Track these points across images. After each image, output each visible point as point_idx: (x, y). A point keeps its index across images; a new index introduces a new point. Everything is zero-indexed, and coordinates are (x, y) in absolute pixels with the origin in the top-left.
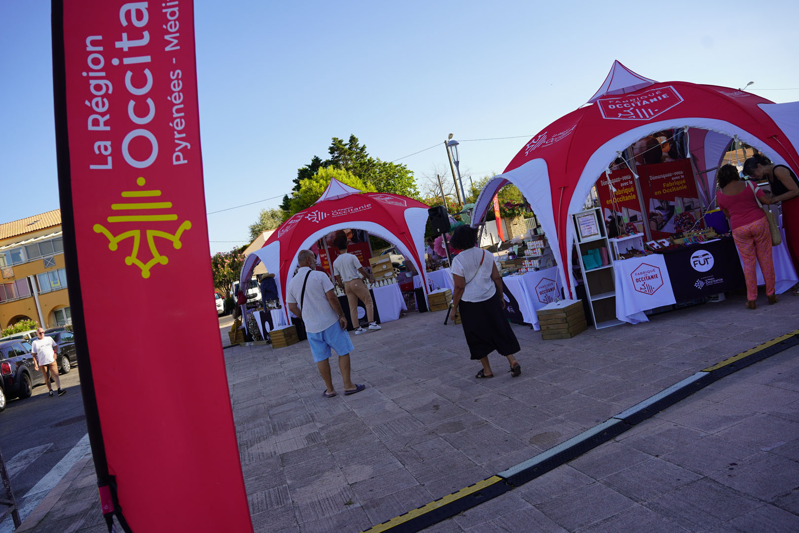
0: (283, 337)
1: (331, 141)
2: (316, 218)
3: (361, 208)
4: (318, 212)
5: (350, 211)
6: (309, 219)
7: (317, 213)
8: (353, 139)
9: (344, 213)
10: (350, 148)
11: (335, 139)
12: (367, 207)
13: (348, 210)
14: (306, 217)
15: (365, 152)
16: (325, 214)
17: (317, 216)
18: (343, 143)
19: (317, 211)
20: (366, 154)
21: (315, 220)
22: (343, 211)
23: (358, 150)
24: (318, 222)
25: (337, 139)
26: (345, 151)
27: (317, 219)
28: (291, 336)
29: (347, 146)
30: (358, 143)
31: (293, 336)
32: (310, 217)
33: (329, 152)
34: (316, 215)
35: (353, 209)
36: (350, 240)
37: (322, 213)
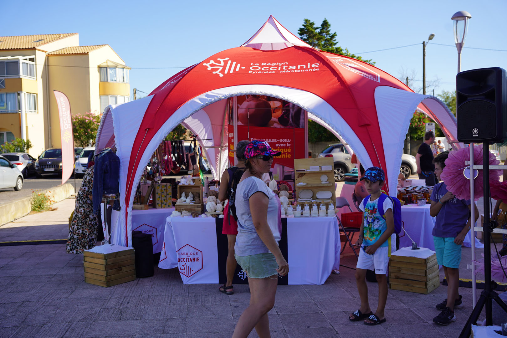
0: (103, 268)
1: (303, 22)
2: (221, 68)
3: (302, 68)
4: (227, 61)
5: (282, 69)
6: (210, 68)
7: (226, 63)
8: (325, 24)
9: (270, 70)
10: (320, 33)
11: (306, 21)
12: (311, 68)
13: (278, 66)
14: (204, 64)
15: (335, 40)
16: (239, 65)
17: (224, 67)
18: (315, 26)
19: (227, 59)
20: (335, 42)
21: (218, 72)
22: (271, 66)
23: (328, 37)
24: (221, 75)
25: (309, 21)
26: (315, 35)
27: (221, 72)
28: (120, 269)
29: (318, 31)
30: (329, 29)
31: (125, 269)
32: (212, 65)
33: (298, 33)
34: (222, 64)
35: (288, 66)
36: (277, 120)
37: (234, 63)
